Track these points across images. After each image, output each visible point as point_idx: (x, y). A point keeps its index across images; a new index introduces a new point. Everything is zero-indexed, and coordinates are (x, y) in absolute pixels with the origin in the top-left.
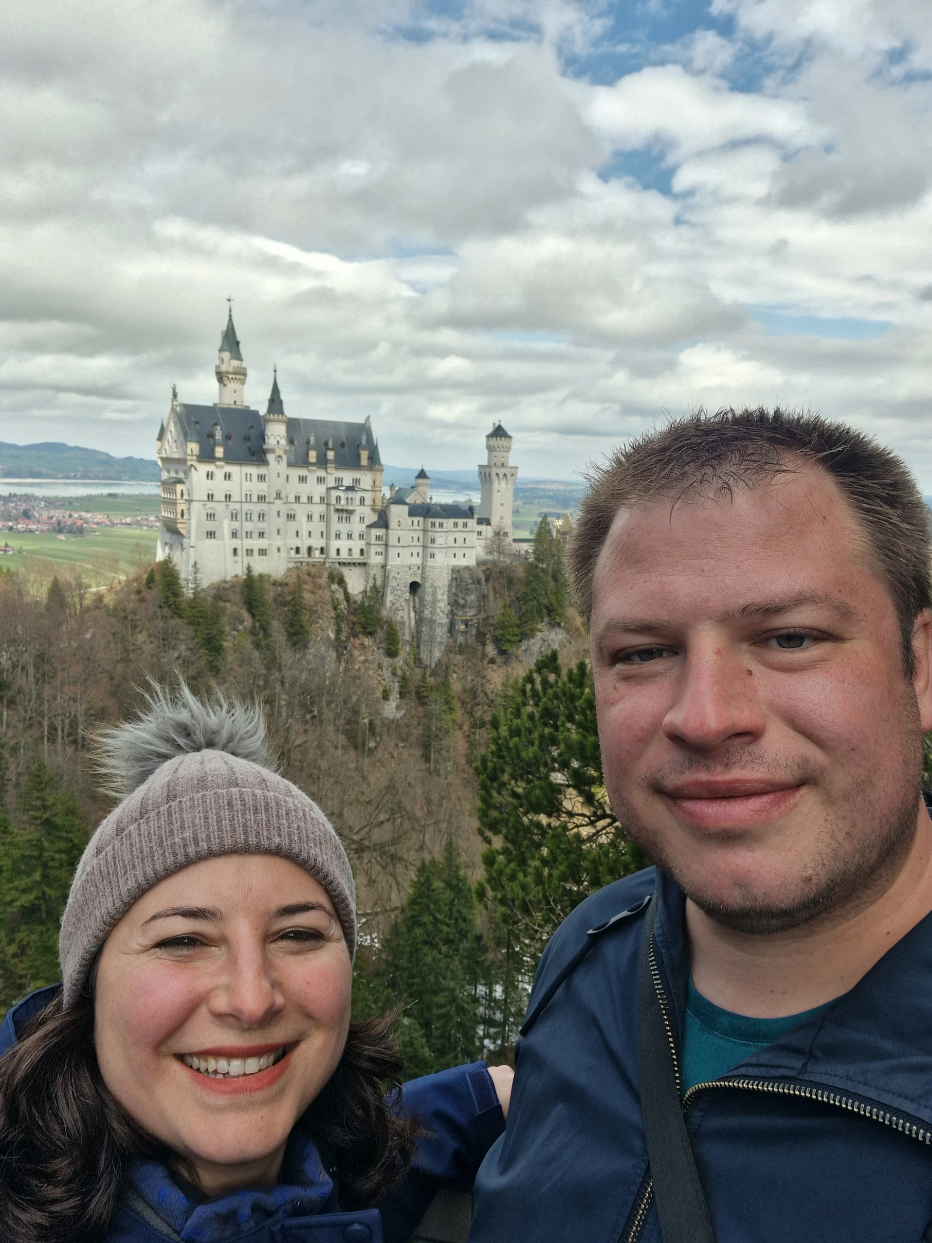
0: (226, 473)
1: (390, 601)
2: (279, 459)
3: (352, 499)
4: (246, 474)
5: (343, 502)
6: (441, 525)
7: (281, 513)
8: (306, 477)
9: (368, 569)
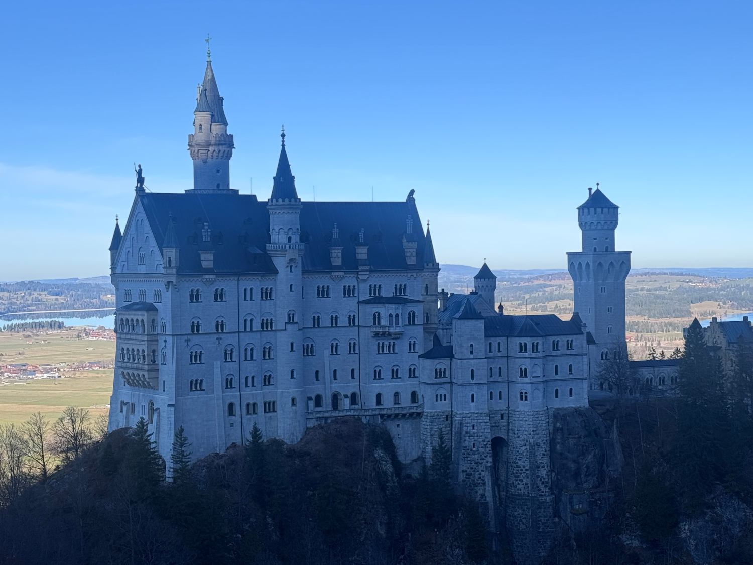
0: (217, 290)
1: (463, 471)
2: (292, 264)
3: (397, 316)
4: (245, 290)
5: (384, 322)
6: (535, 348)
7: (294, 345)
8: (328, 287)
9: (425, 423)
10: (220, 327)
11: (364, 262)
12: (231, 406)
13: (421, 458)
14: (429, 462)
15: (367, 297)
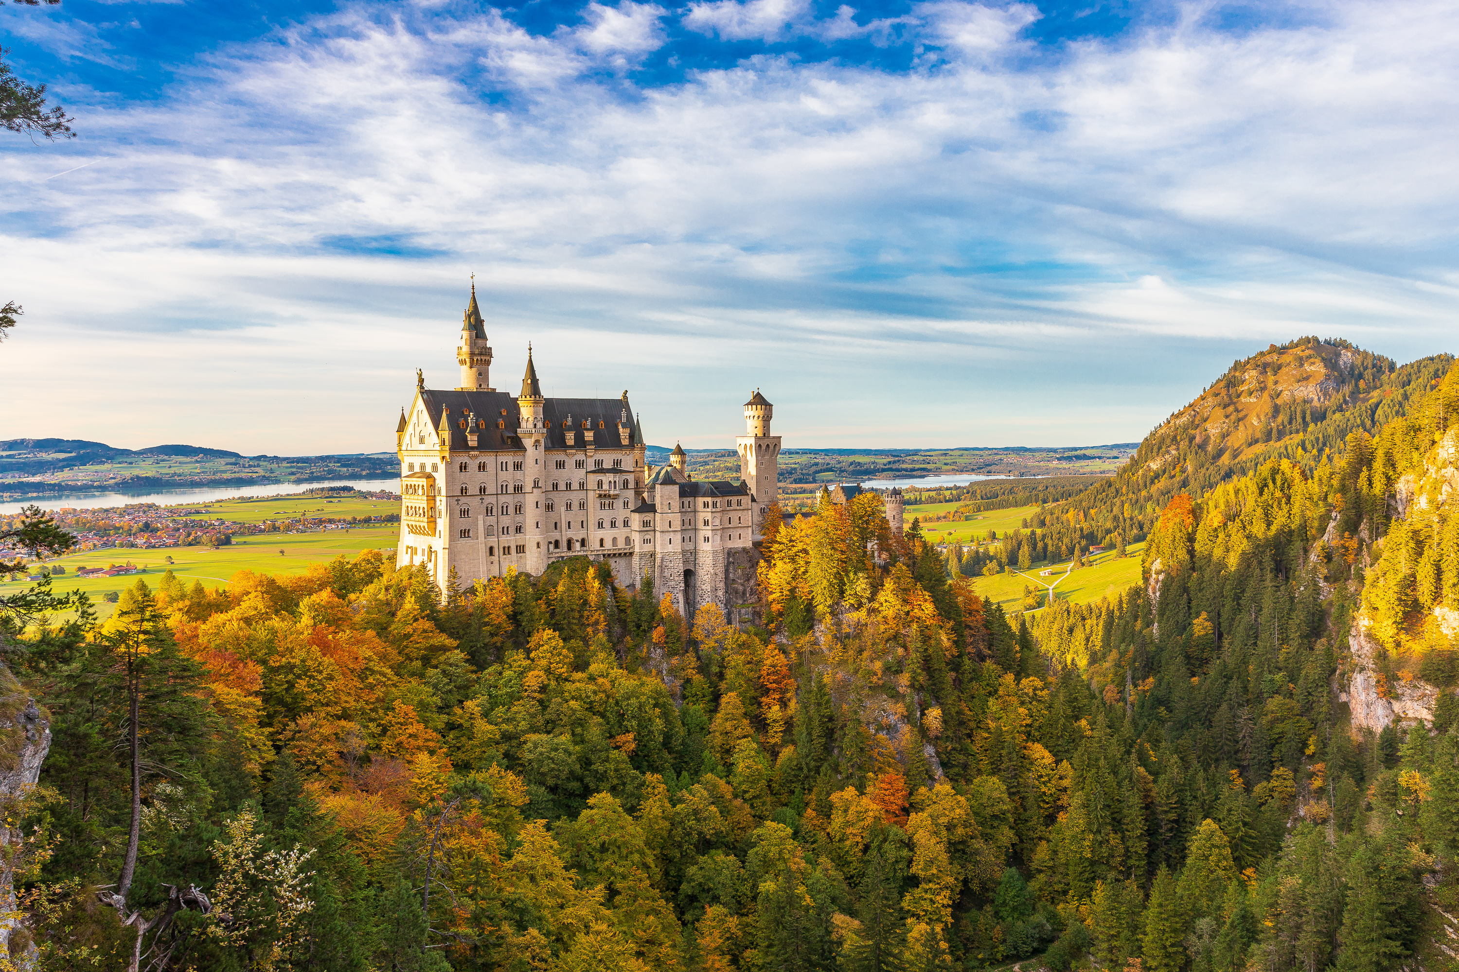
0: (480, 463)
1: (663, 594)
2: (537, 444)
3: (615, 482)
4: (502, 463)
5: (605, 486)
6: (714, 505)
7: (539, 503)
8: (564, 461)
9: (636, 559)
10: (482, 490)
11: (590, 443)
12: (491, 549)
13: (632, 586)
14: (638, 586)
15: (593, 468)
